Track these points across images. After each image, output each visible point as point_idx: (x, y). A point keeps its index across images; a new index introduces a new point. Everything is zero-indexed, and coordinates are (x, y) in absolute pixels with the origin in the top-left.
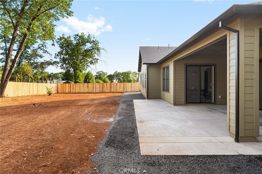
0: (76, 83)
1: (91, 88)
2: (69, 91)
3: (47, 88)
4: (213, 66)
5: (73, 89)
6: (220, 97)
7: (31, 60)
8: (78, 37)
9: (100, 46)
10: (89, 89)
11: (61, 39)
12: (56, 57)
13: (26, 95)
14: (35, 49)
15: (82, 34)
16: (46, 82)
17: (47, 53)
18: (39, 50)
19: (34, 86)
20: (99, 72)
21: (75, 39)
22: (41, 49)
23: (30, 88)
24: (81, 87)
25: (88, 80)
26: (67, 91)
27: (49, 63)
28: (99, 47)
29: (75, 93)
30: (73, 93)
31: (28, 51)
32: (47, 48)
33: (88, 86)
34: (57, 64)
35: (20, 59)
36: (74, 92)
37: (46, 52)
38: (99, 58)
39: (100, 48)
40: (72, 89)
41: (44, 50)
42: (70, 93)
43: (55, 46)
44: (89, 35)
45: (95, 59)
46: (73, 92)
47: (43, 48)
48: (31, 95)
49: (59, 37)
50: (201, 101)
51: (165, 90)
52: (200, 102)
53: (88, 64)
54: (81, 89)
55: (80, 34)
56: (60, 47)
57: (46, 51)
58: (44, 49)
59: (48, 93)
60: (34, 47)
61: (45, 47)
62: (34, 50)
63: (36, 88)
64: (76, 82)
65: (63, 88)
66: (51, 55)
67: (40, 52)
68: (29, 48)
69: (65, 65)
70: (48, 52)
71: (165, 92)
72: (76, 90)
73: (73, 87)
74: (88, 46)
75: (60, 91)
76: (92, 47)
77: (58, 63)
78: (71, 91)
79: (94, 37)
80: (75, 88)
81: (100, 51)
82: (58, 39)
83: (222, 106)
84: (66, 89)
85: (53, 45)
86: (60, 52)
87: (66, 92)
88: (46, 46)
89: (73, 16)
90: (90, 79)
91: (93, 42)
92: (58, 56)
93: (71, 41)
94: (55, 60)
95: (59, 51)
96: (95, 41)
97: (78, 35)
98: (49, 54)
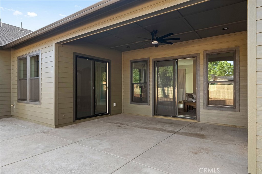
4: (108, 63)
6: (114, 105)
50: (95, 114)
51: (25, 100)
52: (93, 114)
71: (26, 103)
83: (117, 115)
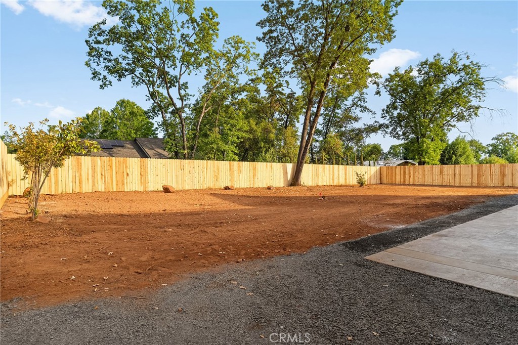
0: (421, 165)
1: (448, 175)
2: (402, 180)
3: (357, 174)
5: (410, 177)
7: (341, 128)
8: (427, 66)
9: (483, 74)
10: (445, 177)
11: (391, 79)
12: (384, 115)
13: (328, 184)
14: (348, 108)
15: (436, 58)
16: (361, 164)
17: (366, 111)
18: (354, 108)
19: (340, 170)
20: (500, 136)
21: (419, 73)
22: (357, 106)
23: (333, 173)
24: (426, 173)
25: (454, 158)
26: (398, 180)
27: (371, 129)
28: (480, 77)
29: (414, 185)
30: (409, 185)
31: (338, 114)
32: (367, 102)
33: (441, 172)
34: (386, 130)
35: (327, 128)
36: (411, 183)
37: (364, 109)
38: (481, 104)
39: (483, 80)
40: (407, 176)
41: (363, 106)
42: (404, 185)
43: (380, 95)
44: (455, 54)
45: (471, 107)
46: (409, 182)
47: (359, 102)
48: (335, 184)
49: (389, 77)
53: (450, 123)
54: (426, 176)
55: (431, 60)
56: (390, 94)
57: (365, 107)
58: (362, 104)
59: (359, 183)
60: (346, 105)
61: (364, 101)
62: (346, 110)
63: (344, 173)
64: (422, 163)
65: (390, 173)
66: (375, 113)
67: (356, 112)
68: (339, 107)
69: (399, 129)
70: (368, 109)
72: (416, 178)
73: (410, 173)
74: (452, 80)
75: (385, 180)
76: (461, 81)
77: (387, 127)
78: (405, 181)
79: (468, 57)
80: (414, 174)
81: (483, 86)
82: (386, 80)
84: (397, 177)
85: (378, 93)
86: (390, 104)
87: (395, 182)
88: (366, 100)
89: (395, 37)
90: (461, 156)
91: (465, 67)
92: (387, 112)
93: (411, 78)
94: (382, 121)
95: (388, 104)
96: (468, 66)
97: (426, 63)
98: (371, 112)
